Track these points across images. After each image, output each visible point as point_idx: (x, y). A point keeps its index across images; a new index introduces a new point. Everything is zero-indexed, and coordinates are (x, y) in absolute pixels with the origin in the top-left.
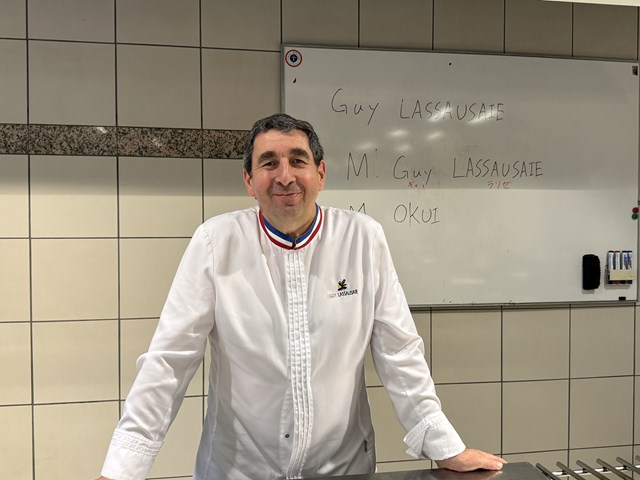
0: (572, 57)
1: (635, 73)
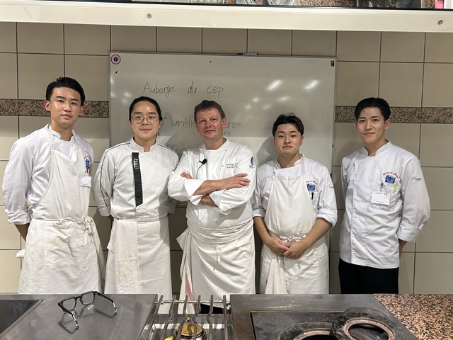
0: (292, 55)
1: (333, 65)
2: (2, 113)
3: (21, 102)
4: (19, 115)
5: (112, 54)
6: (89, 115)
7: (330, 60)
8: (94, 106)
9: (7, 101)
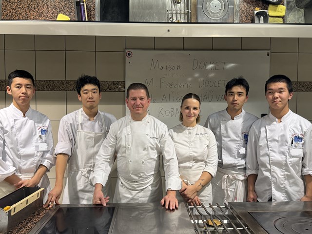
1: (268, 55)
2: (55, 89)
3: (68, 82)
4: (66, 91)
5: (126, 51)
6: (112, 90)
7: (267, 52)
8: (115, 84)
9: (58, 81)
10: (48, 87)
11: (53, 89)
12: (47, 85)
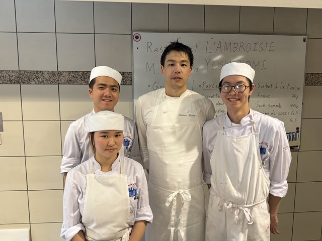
0: (273, 34)
1: (304, 41)
2: (45, 82)
3: (60, 74)
4: (58, 84)
5: (134, 33)
7: (302, 38)
9: (48, 72)
10: (35, 79)
11: (42, 83)
12: (34, 77)
